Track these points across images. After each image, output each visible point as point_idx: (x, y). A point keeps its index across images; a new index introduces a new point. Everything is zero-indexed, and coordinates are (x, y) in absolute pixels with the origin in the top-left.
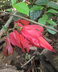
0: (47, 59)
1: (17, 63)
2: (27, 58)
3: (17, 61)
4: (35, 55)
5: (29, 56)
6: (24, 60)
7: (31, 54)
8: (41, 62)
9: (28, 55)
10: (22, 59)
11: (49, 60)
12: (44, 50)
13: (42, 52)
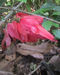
0: (55, 68)
1: (20, 73)
2: (32, 68)
3: (21, 71)
4: (41, 64)
5: (35, 65)
6: (29, 70)
7: (37, 64)
8: (48, 72)
9: (33, 64)
10: (26, 69)
11: (58, 69)
12: (51, 59)
13: (50, 61)
